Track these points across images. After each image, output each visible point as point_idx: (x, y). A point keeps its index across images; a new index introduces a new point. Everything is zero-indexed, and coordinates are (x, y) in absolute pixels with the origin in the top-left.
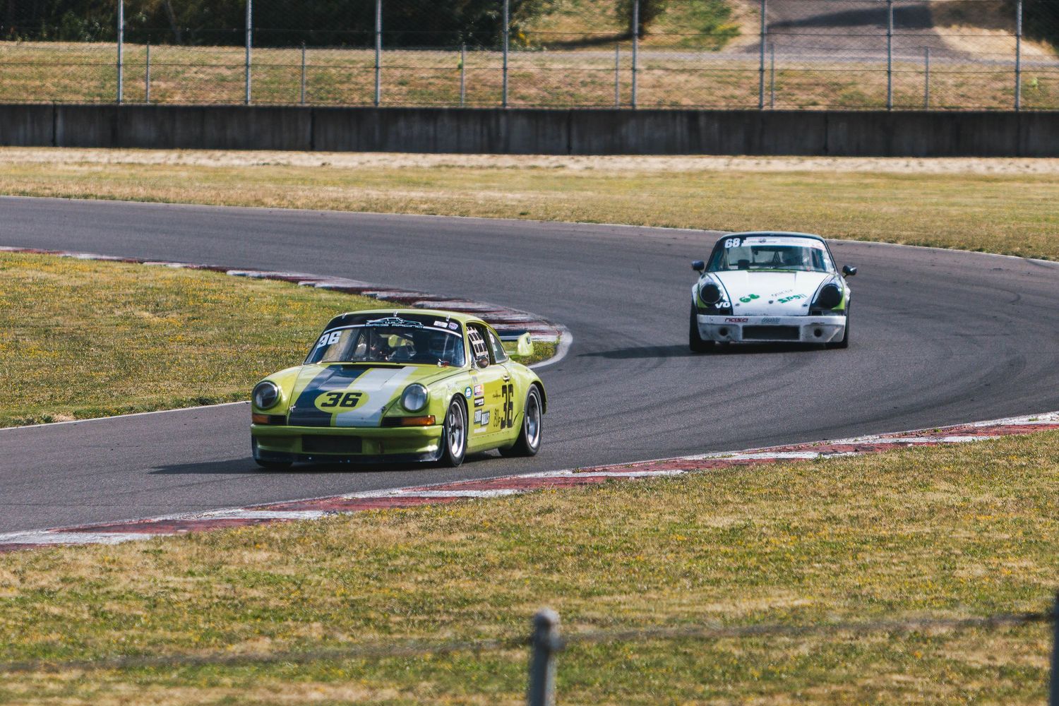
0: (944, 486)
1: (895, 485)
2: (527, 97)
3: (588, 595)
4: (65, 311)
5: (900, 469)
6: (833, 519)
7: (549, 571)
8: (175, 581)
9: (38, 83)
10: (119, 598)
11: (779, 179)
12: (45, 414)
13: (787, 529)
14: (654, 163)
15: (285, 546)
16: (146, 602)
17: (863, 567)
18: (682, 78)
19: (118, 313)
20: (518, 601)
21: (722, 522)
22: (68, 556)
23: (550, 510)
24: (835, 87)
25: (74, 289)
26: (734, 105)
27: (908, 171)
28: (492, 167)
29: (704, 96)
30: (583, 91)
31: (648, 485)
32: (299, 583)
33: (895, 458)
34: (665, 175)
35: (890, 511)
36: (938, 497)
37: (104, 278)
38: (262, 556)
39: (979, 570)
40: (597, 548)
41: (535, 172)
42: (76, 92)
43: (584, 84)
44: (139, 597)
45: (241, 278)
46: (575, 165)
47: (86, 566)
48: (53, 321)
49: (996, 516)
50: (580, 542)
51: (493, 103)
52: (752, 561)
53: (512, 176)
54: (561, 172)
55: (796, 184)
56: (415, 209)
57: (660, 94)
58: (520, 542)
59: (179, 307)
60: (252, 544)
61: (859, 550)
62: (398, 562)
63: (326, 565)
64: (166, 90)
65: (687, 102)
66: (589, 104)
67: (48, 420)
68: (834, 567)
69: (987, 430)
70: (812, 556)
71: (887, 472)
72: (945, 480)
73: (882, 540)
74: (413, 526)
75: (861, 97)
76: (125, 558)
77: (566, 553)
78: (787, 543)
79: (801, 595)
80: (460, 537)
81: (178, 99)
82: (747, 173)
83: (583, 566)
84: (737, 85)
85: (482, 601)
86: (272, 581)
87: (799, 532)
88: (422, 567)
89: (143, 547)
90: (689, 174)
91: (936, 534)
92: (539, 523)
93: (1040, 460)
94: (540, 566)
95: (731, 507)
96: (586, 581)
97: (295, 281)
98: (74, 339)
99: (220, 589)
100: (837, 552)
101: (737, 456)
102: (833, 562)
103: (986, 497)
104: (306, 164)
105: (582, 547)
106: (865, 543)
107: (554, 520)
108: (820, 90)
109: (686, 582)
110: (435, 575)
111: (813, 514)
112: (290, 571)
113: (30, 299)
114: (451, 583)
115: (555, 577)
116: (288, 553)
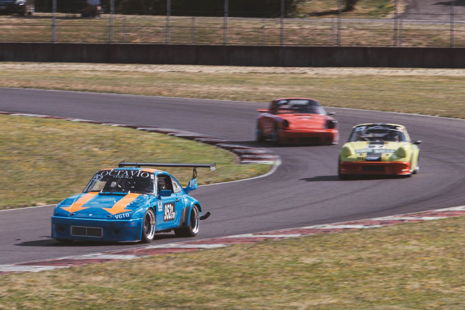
0: (414, 242)
1: (392, 242)
2: (293, 41)
3: (240, 297)
4: (61, 148)
5: (397, 234)
6: (360, 259)
7: (226, 285)
8: (58, 291)
9: (76, 33)
10: (31, 300)
11: (400, 79)
12: (33, 202)
13: (338, 264)
14: (346, 71)
15: (111, 274)
16: (42, 302)
17: (366, 283)
18: (362, 32)
19: (84, 148)
20: (208, 300)
21: (309, 261)
22: (14, 278)
23: (234, 255)
24: (430, 36)
25: (67, 137)
26: (384, 45)
27: (458, 75)
28: (274, 73)
29: (372, 40)
30: (318, 38)
31: (283, 242)
32: (113, 292)
33: (396, 228)
34: (350, 77)
35: (386, 255)
36: (410, 248)
37: (82, 131)
38: (99, 278)
39: (417, 285)
40: (250, 274)
41: (292, 76)
42: (94, 37)
43: (319, 35)
44: (40, 299)
45: (143, 132)
46: (311, 72)
47: (20, 284)
48: (54, 153)
49: (432, 257)
50: (244, 271)
51: (277, 44)
52: (317, 281)
53: (283, 77)
54: (305, 76)
55: (407, 82)
56: (228, 98)
57: (352, 39)
58: (217, 271)
59: (112, 146)
60: (97, 273)
61: (366, 275)
62: (160, 281)
63: (127, 283)
64: (133, 37)
65: (364, 43)
66: (319, 44)
67: (34, 205)
68: (353, 283)
69: (442, 214)
70: (345, 278)
71: (390, 235)
72: (415, 239)
73: (378, 270)
74: (171, 263)
75: (440, 40)
76: (38, 279)
77: (235, 277)
78: (335, 271)
79: (334, 297)
80: (191, 269)
81: (138, 41)
82: (386, 76)
83: (242, 283)
84: (386, 35)
85: (192, 300)
86: (102, 291)
87: (342, 266)
88: (170, 283)
89: (48, 274)
90: (361, 77)
91: (402, 267)
92: (228, 261)
93: (461, 229)
94: (223, 283)
95: (315, 254)
96: (241, 290)
97: (166, 133)
98: (61, 162)
99: (77, 295)
100: (356, 276)
101: (328, 227)
102: (353, 281)
103: (430, 248)
104: (192, 71)
105: (244, 273)
106: (370, 271)
107: (235, 260)
108: (423, 38)
109: (285, 291)
110: (175, 287)
111: (352, 257)
112: (110, 286)
113: (47, 142)
114: (181, 291)
115: (228, 289)
116: (112, 277)
